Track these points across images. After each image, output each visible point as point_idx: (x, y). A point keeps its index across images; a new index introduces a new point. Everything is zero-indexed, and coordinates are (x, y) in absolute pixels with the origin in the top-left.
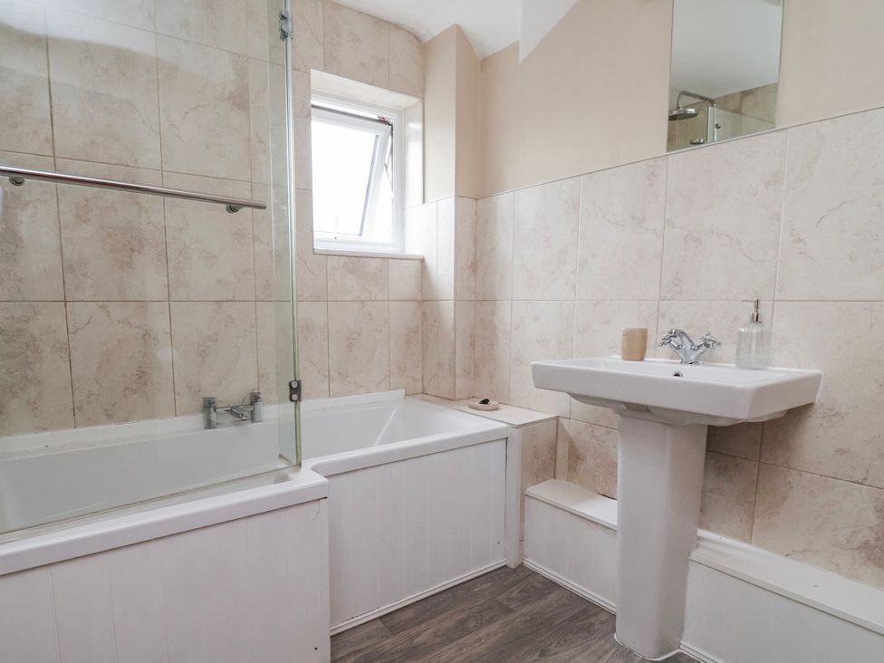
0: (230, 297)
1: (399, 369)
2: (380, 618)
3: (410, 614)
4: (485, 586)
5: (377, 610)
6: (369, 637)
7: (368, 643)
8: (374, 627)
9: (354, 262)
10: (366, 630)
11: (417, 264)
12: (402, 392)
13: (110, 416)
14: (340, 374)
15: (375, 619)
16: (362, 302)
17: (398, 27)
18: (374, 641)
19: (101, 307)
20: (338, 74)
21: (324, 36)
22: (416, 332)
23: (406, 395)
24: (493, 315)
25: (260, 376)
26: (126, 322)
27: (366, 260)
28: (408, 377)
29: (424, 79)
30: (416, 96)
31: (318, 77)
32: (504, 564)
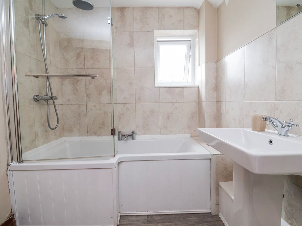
0: (128, 102)
1: (188, 126)
2: (147, 215)
3: (158, 218)
4: (195, 218)
5: (147, 212)
6: (139, 221)
7: (137, 223)
8: (143, 218)
9: (170, 89)
10: (139, 218)
11: (197, 89)
12: (189, 135)
13: (96, 134)
14: (164, 127)
15: (146, 215)
16: (173, 103)
17: (187, 8)
18: (139, 223)
19: (94, 105)
20: (164, 29)
21: (159, 18)
22: (196, 113)
23: (191, 136)
24: (221, 107)
25: (136, 126)
26: (100, 109)
27: (174, 88)
28: (192, 130)
29: (199, 22)
30: (196, 29)
31: (157, 32)
32: (210, 212)
